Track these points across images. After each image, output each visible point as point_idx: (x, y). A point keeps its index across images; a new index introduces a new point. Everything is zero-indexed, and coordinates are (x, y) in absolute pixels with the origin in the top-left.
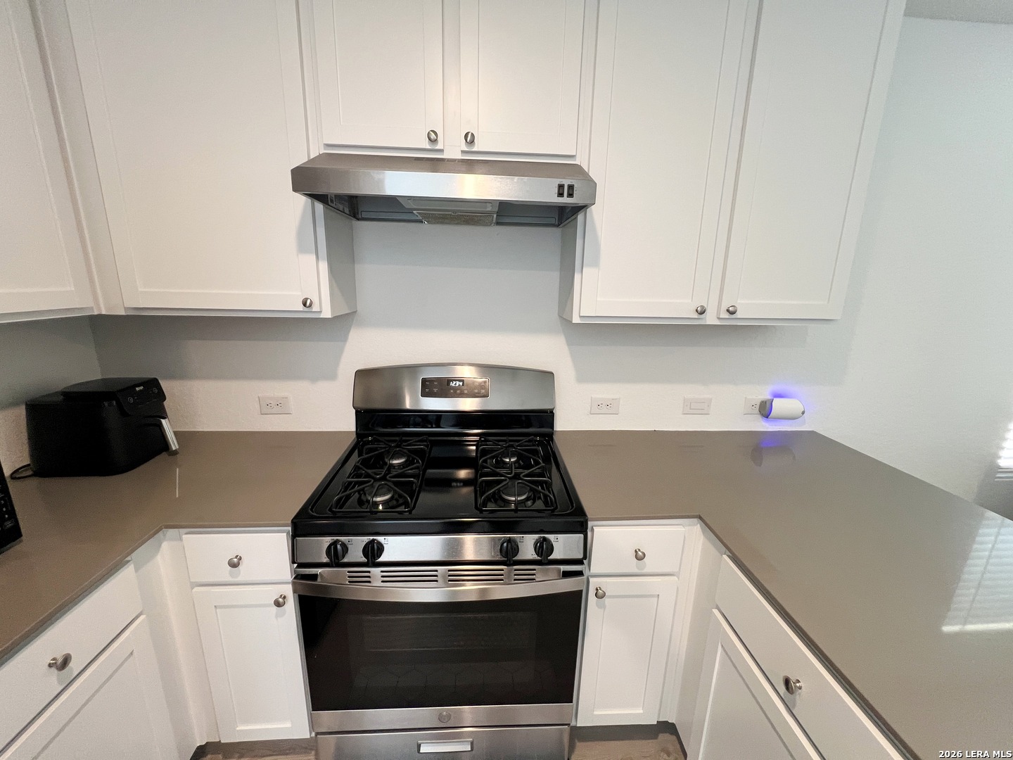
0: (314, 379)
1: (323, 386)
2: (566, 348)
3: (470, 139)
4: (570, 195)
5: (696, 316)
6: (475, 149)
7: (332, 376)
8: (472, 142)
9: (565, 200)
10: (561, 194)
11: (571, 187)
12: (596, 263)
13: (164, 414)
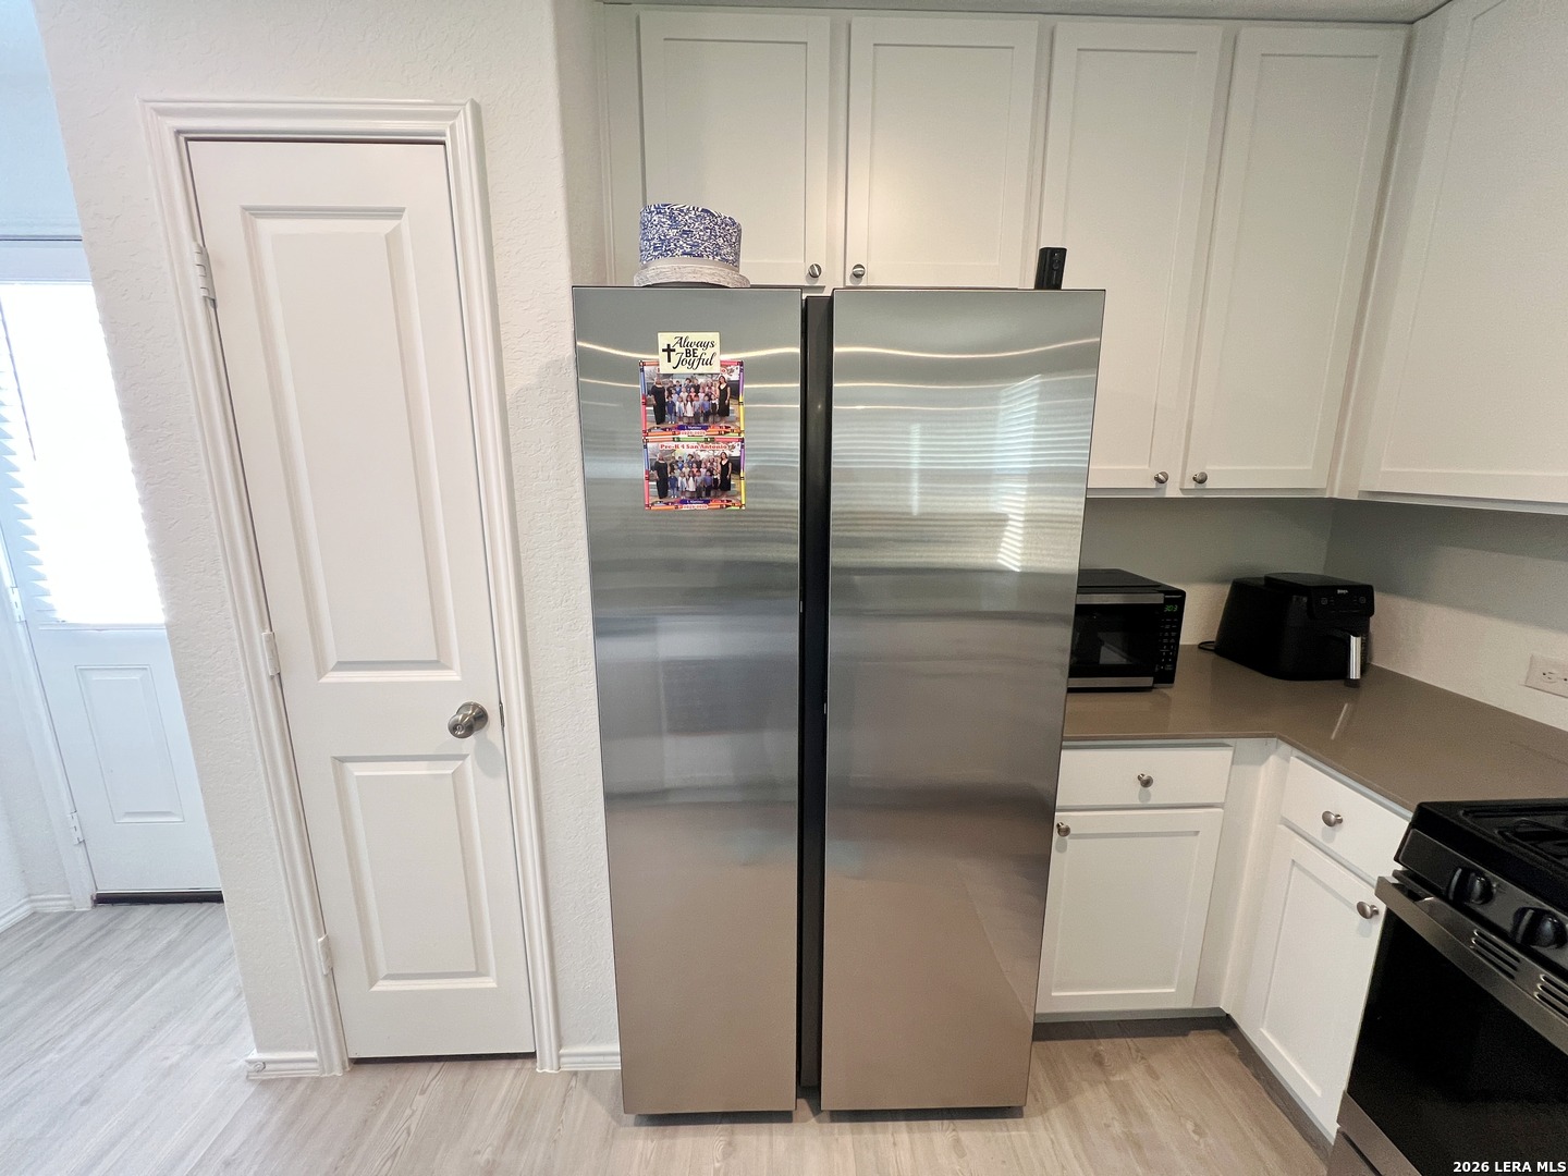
13: (1363, 631)
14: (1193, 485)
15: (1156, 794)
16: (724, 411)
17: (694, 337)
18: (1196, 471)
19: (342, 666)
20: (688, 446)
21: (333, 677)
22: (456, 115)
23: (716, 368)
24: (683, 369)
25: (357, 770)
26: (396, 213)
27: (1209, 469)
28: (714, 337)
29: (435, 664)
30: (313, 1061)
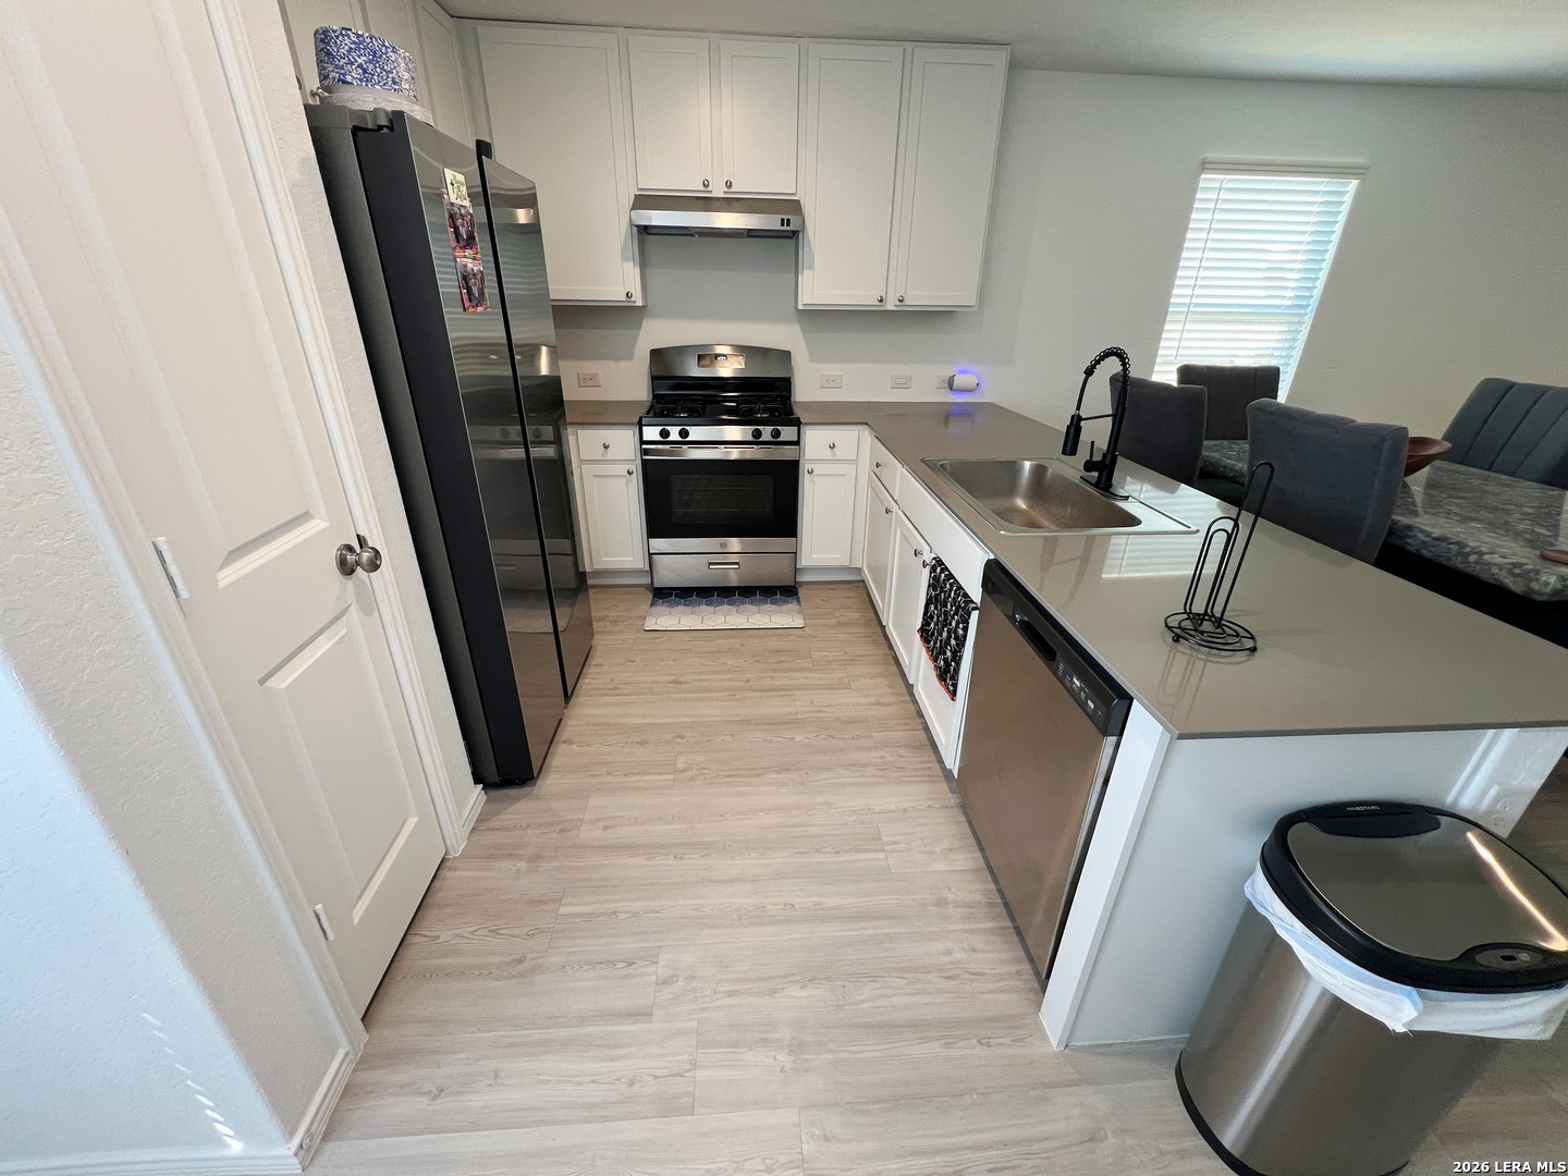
0: (617, 359)
1: (624, 364)
2: (801, 335)
3: (729, 185)
4: (788, 225)
5: (878, 303)
6: (732, 190)
7: (630, 357)
8: (731, 186)
9: (785, 228)
10: (783, 225)
11: (788, 220)
12: (811, 267)
16: (473, 237)
17: (458, 177)
20: (470, 262)
21: (228, 576)
23: (467, 203)
24: (459, 202)
25: (282, 681)
28: (463, 178)
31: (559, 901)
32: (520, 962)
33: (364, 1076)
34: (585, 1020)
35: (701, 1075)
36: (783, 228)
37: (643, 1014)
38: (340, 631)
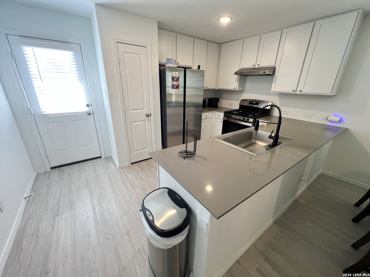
5: (293, 91)
8: (259, 65)
11: (265, 72)
12: (275, 82)
13: (219, 102)
14: (206, 88)
15: (207, 117)
16: (178, 80)
17: (176, 72)
18: (206, 86)
19: (133, 110)
20: (175, 83)
21: (131, 112)
22: (148, 45)
23: (178, 76)
24: (175, 76)
25: (134, 123)
26: (141, 54)
27: (207, 86)
28: (177, 73)
29: (143, 109)
30: (127, 164)
31: (153, 167)
32: (143, 169)
33: (127, 167)
34: (139, 176)
35: (137, 187)
36: (264, 74)
37: (142, 180)
38: (144, 122)
